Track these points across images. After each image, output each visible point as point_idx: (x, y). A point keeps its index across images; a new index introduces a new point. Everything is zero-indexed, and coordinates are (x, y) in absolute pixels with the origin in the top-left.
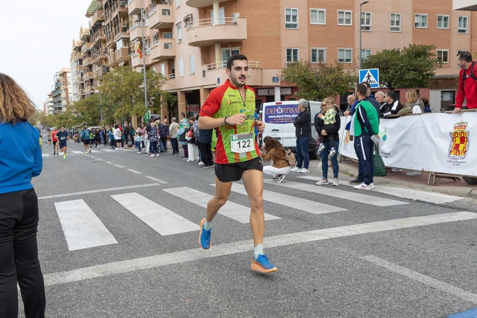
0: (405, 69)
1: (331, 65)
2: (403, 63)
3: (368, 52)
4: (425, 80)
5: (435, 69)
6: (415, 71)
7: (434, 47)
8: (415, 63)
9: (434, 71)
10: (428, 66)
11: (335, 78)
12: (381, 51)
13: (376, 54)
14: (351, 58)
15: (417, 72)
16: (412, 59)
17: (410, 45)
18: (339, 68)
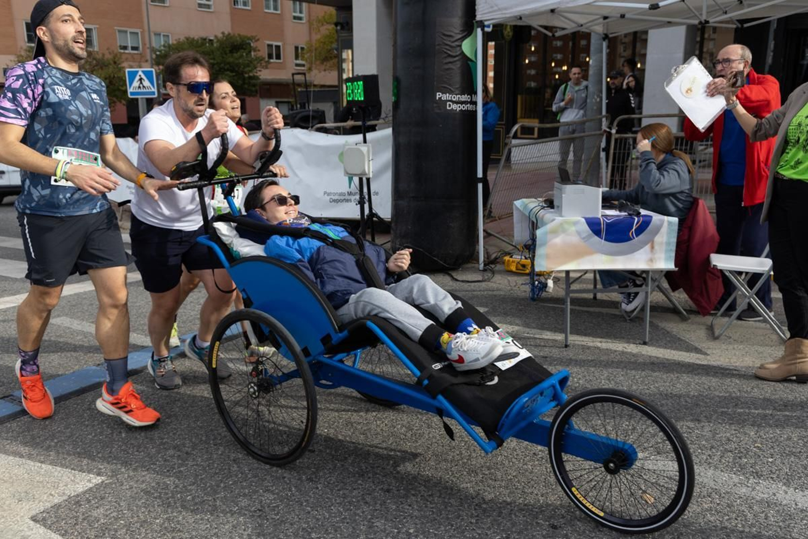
0: (218, 69)
1: (103, 55)
2: (214, 59)
3: (166, 39)
4: (246, 86)
5: (260, 71)
6: (232, 71)
7: (257, 38)
8: (231, 60)
9: (259, 73)
10: (248, 66)
11: (110, 76)
12: (182, 38)
13: (175, 42)
14: (139, 44)
15: (234, 74)
16: (226, 54)
17: (223, 33)
18: (116, 60)
